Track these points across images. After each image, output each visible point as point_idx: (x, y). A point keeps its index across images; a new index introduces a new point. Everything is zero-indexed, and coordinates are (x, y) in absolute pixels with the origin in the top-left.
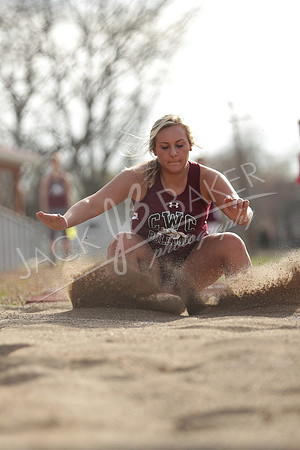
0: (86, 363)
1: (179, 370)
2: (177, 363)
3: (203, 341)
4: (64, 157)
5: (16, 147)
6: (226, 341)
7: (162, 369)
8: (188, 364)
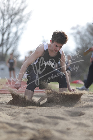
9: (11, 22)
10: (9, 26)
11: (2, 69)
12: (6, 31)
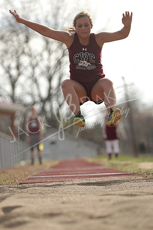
0: (51, 215)
1: (100, 217)
2: (98, 213)
3: (112, 202)
4: (37, 107)
5: (12, 103)
6: (124, 202)
7: (91, 217)
8: (105, 214)
9: (64, 55)
10: (59, 63)
11: (53, 143)
12: (54, 72)
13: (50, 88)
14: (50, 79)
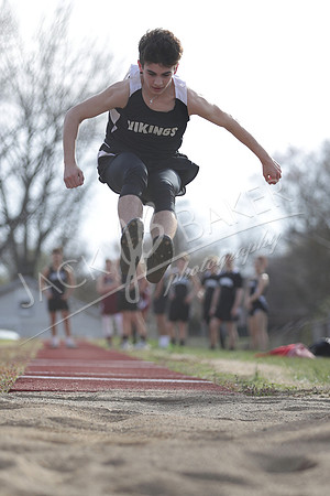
10: (47, 152)
13: (26, 200)
14: (28, 182)
